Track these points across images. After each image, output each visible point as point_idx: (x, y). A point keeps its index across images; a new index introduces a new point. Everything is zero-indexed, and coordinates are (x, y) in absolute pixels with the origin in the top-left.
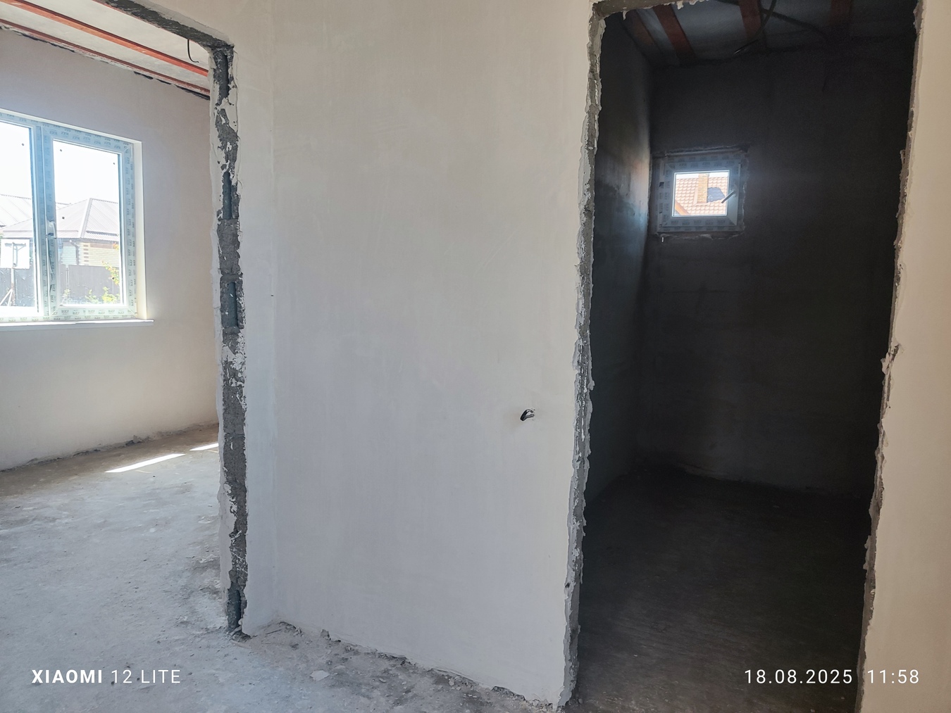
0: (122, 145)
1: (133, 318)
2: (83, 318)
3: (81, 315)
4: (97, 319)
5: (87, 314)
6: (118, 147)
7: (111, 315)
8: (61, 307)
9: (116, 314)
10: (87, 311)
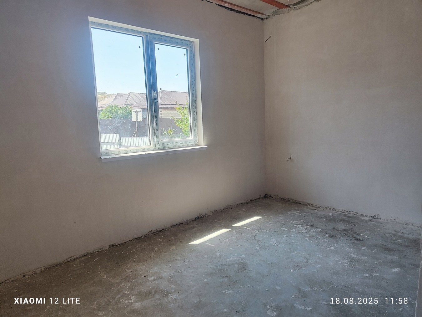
0: (188, 43)
1: (196, 145)
2: (172, 147)
3: (171, 145)
4: (179, 147)
5: (174, 144)
6: (186, 45)
7: (186, 144)
8: (162, 141)
9: (188, 143)
10: (174, 143)
